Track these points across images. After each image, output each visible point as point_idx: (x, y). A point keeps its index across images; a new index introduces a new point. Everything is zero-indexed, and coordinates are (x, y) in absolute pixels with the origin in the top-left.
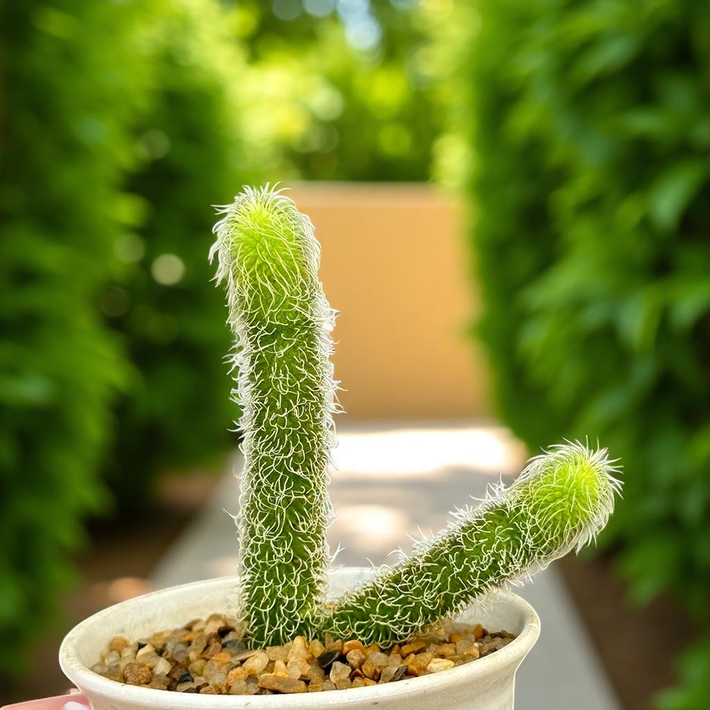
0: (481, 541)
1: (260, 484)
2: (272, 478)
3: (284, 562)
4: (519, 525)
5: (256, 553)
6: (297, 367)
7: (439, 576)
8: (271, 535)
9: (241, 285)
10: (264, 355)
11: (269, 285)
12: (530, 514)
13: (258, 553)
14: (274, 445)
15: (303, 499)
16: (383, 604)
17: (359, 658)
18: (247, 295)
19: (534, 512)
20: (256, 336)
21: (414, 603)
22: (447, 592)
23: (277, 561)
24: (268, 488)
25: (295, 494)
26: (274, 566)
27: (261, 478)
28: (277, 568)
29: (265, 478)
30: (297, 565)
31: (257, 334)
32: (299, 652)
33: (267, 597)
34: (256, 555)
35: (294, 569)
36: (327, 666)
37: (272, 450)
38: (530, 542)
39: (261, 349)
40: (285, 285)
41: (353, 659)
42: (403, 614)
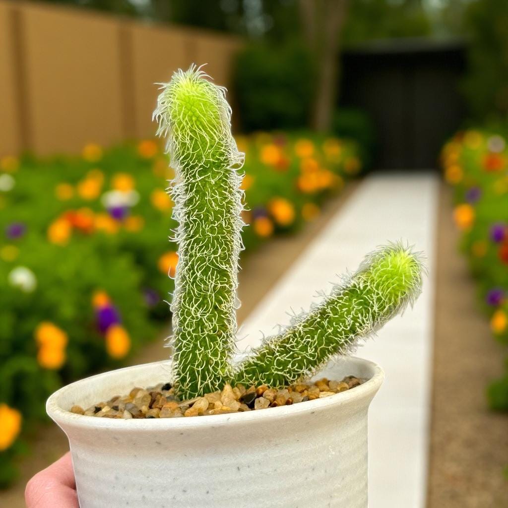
0: (344, 309)
1: (196, 277)
2: (205, 273)
3: (212, 333)
4: (368, 297)
5: (191, 328)
6: (223, 191)
7: (316, 337)
8: (204, 313)
9: (183, 135)
10: (200, 184)
11: (204, 134)
12: (374, 289)
13: (193, 329)
14: (207, 247)
15: (225, 287)
16: (278, 359)
17: (273, 394)
18: (188, 142)
19: (377, 288)
20: (195, 170)
21: (300, 357)
22: (323, 346)
23: (206, 332)
24: (201, 280)
25: (221, 284)
26: (205, 337)
27: (197, 273)
28: (207, 338)
29: (200, 272)
30: (220, 336)
31: (196, 169)
32: (229, 395)
33: (200, 359)
34: (191, 330)
35: (218, 338)
36: (251, 403)
37: (205, 252)
38: (376, 308)
39: (198, 180)
40: (215, 133)
41: (269, 396)
42: (293, 365)
